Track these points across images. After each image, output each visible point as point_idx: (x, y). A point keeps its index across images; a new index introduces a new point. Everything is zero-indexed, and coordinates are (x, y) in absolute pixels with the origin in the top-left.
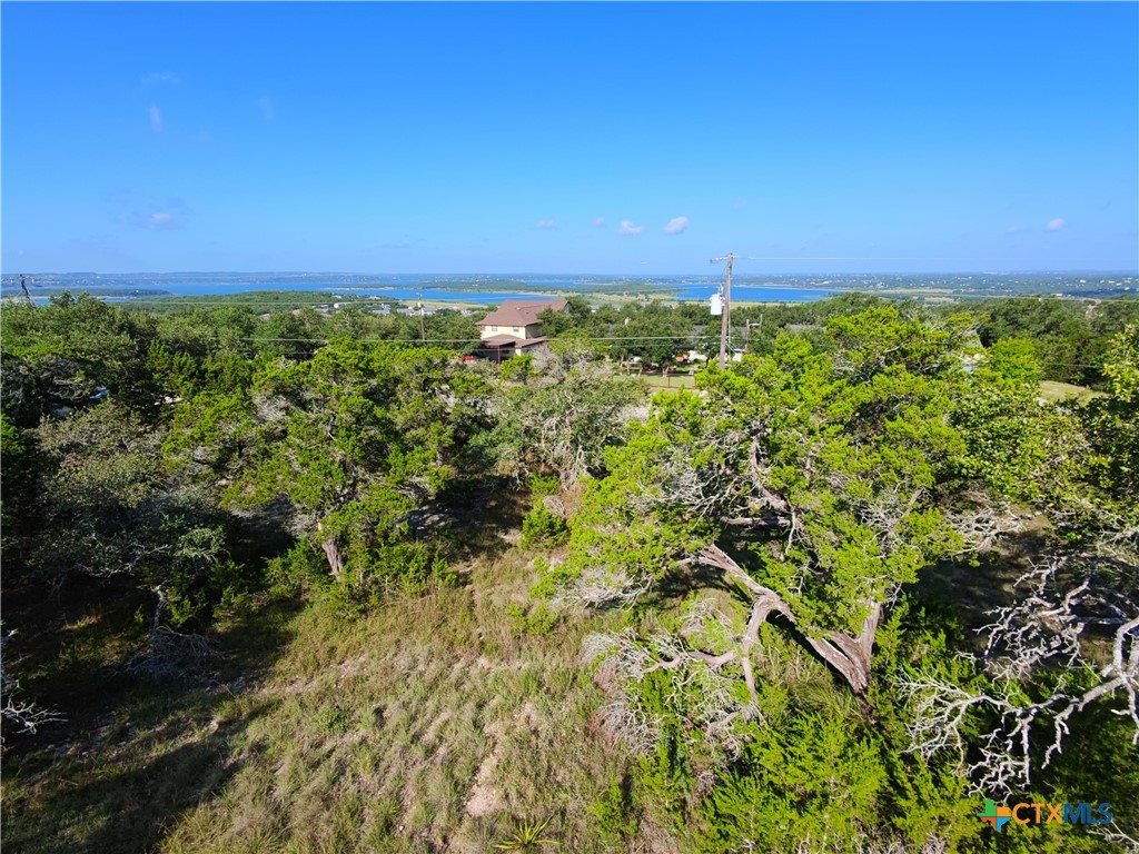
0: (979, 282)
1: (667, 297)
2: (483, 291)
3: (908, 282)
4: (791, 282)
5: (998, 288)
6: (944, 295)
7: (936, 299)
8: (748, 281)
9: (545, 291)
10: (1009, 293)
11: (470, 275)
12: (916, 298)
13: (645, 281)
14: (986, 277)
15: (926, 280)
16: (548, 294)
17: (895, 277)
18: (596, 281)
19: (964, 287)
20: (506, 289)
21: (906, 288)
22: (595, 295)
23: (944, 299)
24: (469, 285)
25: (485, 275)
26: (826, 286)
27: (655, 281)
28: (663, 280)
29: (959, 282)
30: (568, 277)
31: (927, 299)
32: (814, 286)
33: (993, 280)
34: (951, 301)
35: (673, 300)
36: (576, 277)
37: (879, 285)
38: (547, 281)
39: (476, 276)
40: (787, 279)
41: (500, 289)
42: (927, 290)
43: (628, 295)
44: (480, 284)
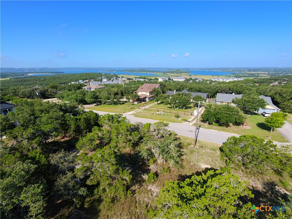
0: (275, 70)
1: (186, 74)
2: (138, 72)
3: (254, 70)
4: (221, 70)
5: (281, 72)
6: (265, 74)
7: (262, 75)
8: (209, 70)
9: (154, 72)
10: (285, 73)
11: (136, 68)
12: (257, 75)
13: (180, 70)
14: (278, 68)
15: (260, 69)
16: (155, 73)
17: (251, 68)
18: (167, 69)
19: (271, 72)
20: (144, 72)
21: (254, 72)
22: (167, 74)
23: (265, 75)
24: (135, 71)
25: (139, 68)
26: (231, 71)
27: (183, 69)
28: (186, 69)
29: (271, 70)
30: (160, 68)
31: (260, 75)
32: (227, 71)
33: (280, 69)
34: (267, 75)
35: (188, 75)
36: (162, 69)
37: (246, 71)
38: (155, 69)
39: (137, 68)
40: (220, 69)
41: (143, 72)
42: (260, 72)
43: (176, 73)
44: (138, 70)
